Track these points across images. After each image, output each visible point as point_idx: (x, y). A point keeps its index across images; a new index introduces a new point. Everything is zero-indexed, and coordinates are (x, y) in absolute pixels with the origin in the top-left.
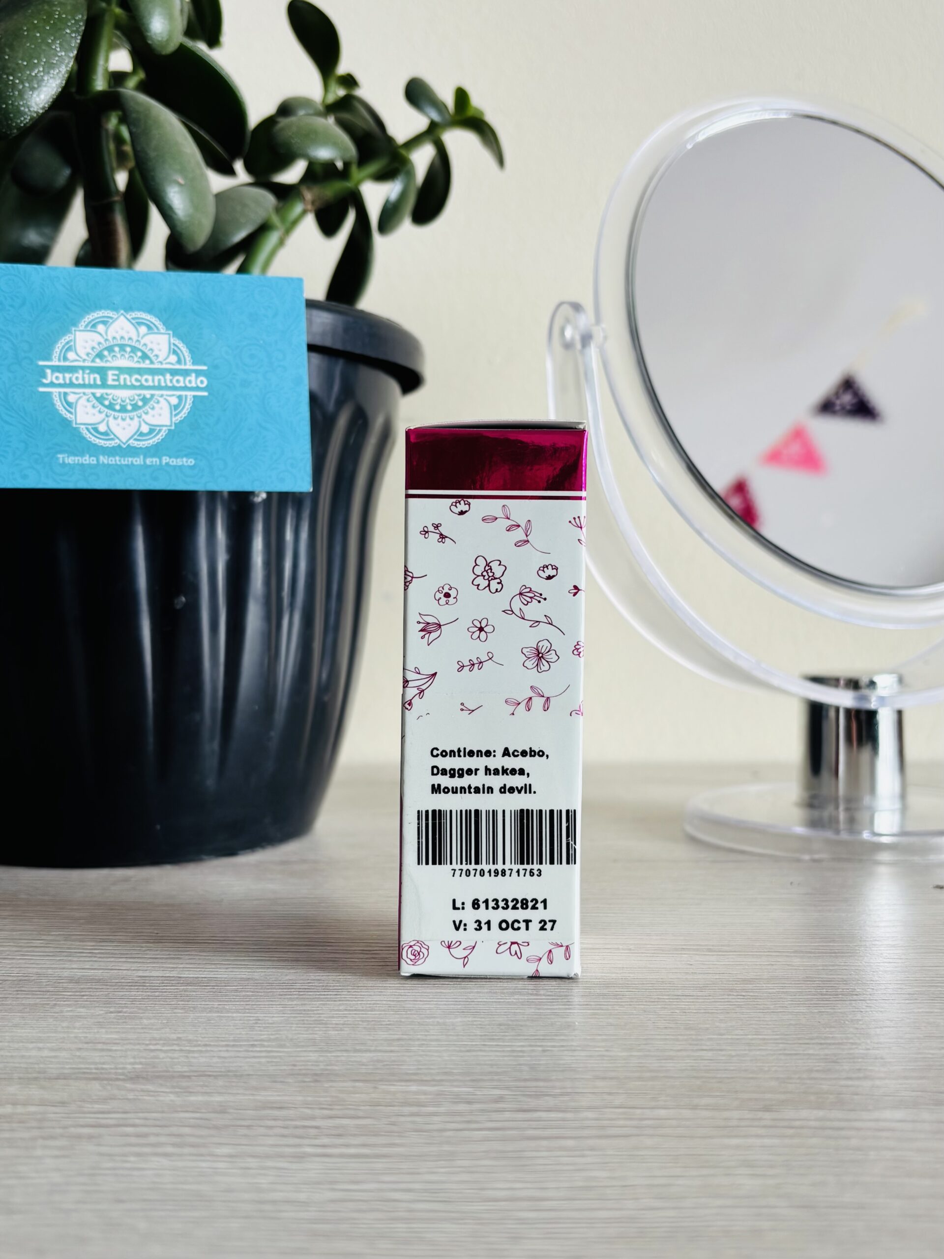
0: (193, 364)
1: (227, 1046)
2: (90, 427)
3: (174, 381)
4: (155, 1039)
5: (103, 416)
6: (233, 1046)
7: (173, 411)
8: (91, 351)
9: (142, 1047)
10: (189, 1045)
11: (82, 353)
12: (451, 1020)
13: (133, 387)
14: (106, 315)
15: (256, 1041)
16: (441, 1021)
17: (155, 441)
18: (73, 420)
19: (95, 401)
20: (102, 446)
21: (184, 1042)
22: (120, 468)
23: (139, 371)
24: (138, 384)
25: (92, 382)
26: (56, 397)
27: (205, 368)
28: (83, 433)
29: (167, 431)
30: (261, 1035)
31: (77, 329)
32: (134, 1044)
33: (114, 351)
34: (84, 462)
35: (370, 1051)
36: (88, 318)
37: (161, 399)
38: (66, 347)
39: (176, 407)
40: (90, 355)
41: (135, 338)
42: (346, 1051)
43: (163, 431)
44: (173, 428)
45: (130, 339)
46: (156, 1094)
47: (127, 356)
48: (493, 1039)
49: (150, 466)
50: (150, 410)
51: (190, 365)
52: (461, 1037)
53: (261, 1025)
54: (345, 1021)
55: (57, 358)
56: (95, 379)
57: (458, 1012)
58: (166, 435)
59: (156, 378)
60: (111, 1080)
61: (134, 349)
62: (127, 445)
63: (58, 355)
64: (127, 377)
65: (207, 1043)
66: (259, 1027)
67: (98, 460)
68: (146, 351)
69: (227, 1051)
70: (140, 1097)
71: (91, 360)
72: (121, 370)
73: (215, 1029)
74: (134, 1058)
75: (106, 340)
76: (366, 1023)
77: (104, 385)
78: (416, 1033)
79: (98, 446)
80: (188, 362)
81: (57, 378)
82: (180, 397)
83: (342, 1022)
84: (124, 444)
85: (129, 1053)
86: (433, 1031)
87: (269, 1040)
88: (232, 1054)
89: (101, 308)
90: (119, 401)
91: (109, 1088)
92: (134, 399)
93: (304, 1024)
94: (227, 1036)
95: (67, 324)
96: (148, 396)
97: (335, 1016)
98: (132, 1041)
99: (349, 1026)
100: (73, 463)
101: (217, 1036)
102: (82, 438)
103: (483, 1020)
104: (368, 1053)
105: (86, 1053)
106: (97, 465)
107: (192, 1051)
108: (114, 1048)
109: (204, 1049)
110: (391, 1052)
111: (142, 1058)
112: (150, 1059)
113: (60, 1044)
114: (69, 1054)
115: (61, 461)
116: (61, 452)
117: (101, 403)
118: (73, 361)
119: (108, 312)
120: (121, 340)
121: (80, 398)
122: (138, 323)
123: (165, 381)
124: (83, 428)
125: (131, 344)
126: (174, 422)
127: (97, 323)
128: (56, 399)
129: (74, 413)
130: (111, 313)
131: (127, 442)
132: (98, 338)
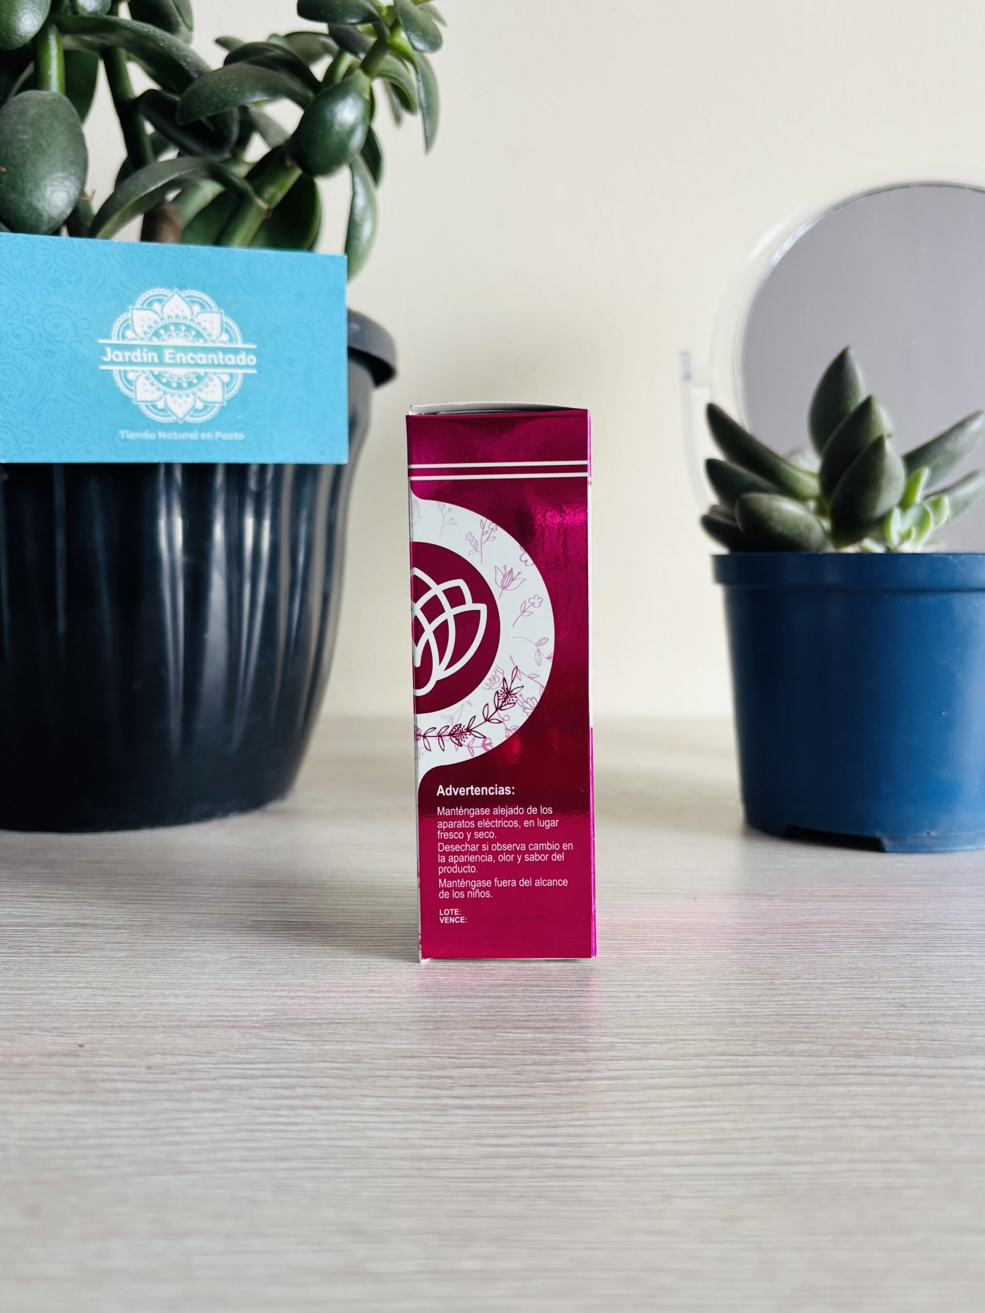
0: (245, 342)
1: (347, 991)
2: (149, 404)
3: (226, 359)
4: (278, 985)
5: (161, 393)
7: (226, 388)
8: (148, 330)
9: (271, 993)
10: (312, 991)
13: (189, 365)
14: (161, 293)
15: (373, 986)
17: (209, 417)
19: (153, 379)
20: (160, 422)
21: (307, 989)
22: (177, 443)
23: (194, 350)
24: (193, 362)
25: (150, 361)
26: (117, 375)
27: (253, 346)
28: (142, 410)
29: (220, 408)
30: (376, 980)
31: (133, 307)
32: (262, 991)
33: (169, 330)
34: (145, 438)
35: (481, 997)
36: (144, 296)
37: (214, 377)
38: (124, 326)
39: (228, 384)
40: (147, 334)
41: (189, 317)
42: (458, 996)
43: (216, 408)
44: (225, 404)
45: (185, 318)
47: (182, 335)
49: (205, 441)
50: (204, 388)
51: (241, 344)
52: (560, 983)
55: (116, 336)
56: (153, 357)
58: (219, 411)
59: (210, 356)
61: (189, 328)
62: (183, 421)
63: (116, 334)
64: (182, 355)
65: (329, 989)
68: (200, 329)
69: (349, 997)
71: (148, 338)
72: (177, 348)
73: (333, 974)
74: (265, 1005)
75: (162, 319)
76: (469, 969)
77: (161, 363)
78: (517, 979)
79: (157, 422)
80: (239, 340)
81: (117, 356)
82: (231, 375)
84: (181, 420)
85: (259, 1000)
88: (355, 1000)
89: (155, 286)
90: (176, 379)
92: (189, 378)
94: (346, 981)
95: (124, 303)
96: (203, 374)
98: (259, 988)
99: (455, 971)
100: (134, 438)
101: (336, 981)
102: (142, 415)
104: (479, 999)
105: (219, 1000)
106: (157, 440)
107: (317, 997)
108: (244, 995)
109: (327, 995)
110: (500, 997)
111: (272, 1004)
112: (281, 1005)
113: (194, 991)
114: (204, 1002)
115: (123, 436)
116: (123, 428)
117: (159, 381)
118: (131, 340)
119: (163, 290)
120: (176, 320)
121: (140, 375)
122: (192, 302)
123: (218, 359)
124: (143, 405)
125: (186, 323)
126: (226, 398)
127: (152, 301)
128: (116, 377)
129: (134, 391)
130: (166, 291)
131: (184, 418)
132: (154, 317)
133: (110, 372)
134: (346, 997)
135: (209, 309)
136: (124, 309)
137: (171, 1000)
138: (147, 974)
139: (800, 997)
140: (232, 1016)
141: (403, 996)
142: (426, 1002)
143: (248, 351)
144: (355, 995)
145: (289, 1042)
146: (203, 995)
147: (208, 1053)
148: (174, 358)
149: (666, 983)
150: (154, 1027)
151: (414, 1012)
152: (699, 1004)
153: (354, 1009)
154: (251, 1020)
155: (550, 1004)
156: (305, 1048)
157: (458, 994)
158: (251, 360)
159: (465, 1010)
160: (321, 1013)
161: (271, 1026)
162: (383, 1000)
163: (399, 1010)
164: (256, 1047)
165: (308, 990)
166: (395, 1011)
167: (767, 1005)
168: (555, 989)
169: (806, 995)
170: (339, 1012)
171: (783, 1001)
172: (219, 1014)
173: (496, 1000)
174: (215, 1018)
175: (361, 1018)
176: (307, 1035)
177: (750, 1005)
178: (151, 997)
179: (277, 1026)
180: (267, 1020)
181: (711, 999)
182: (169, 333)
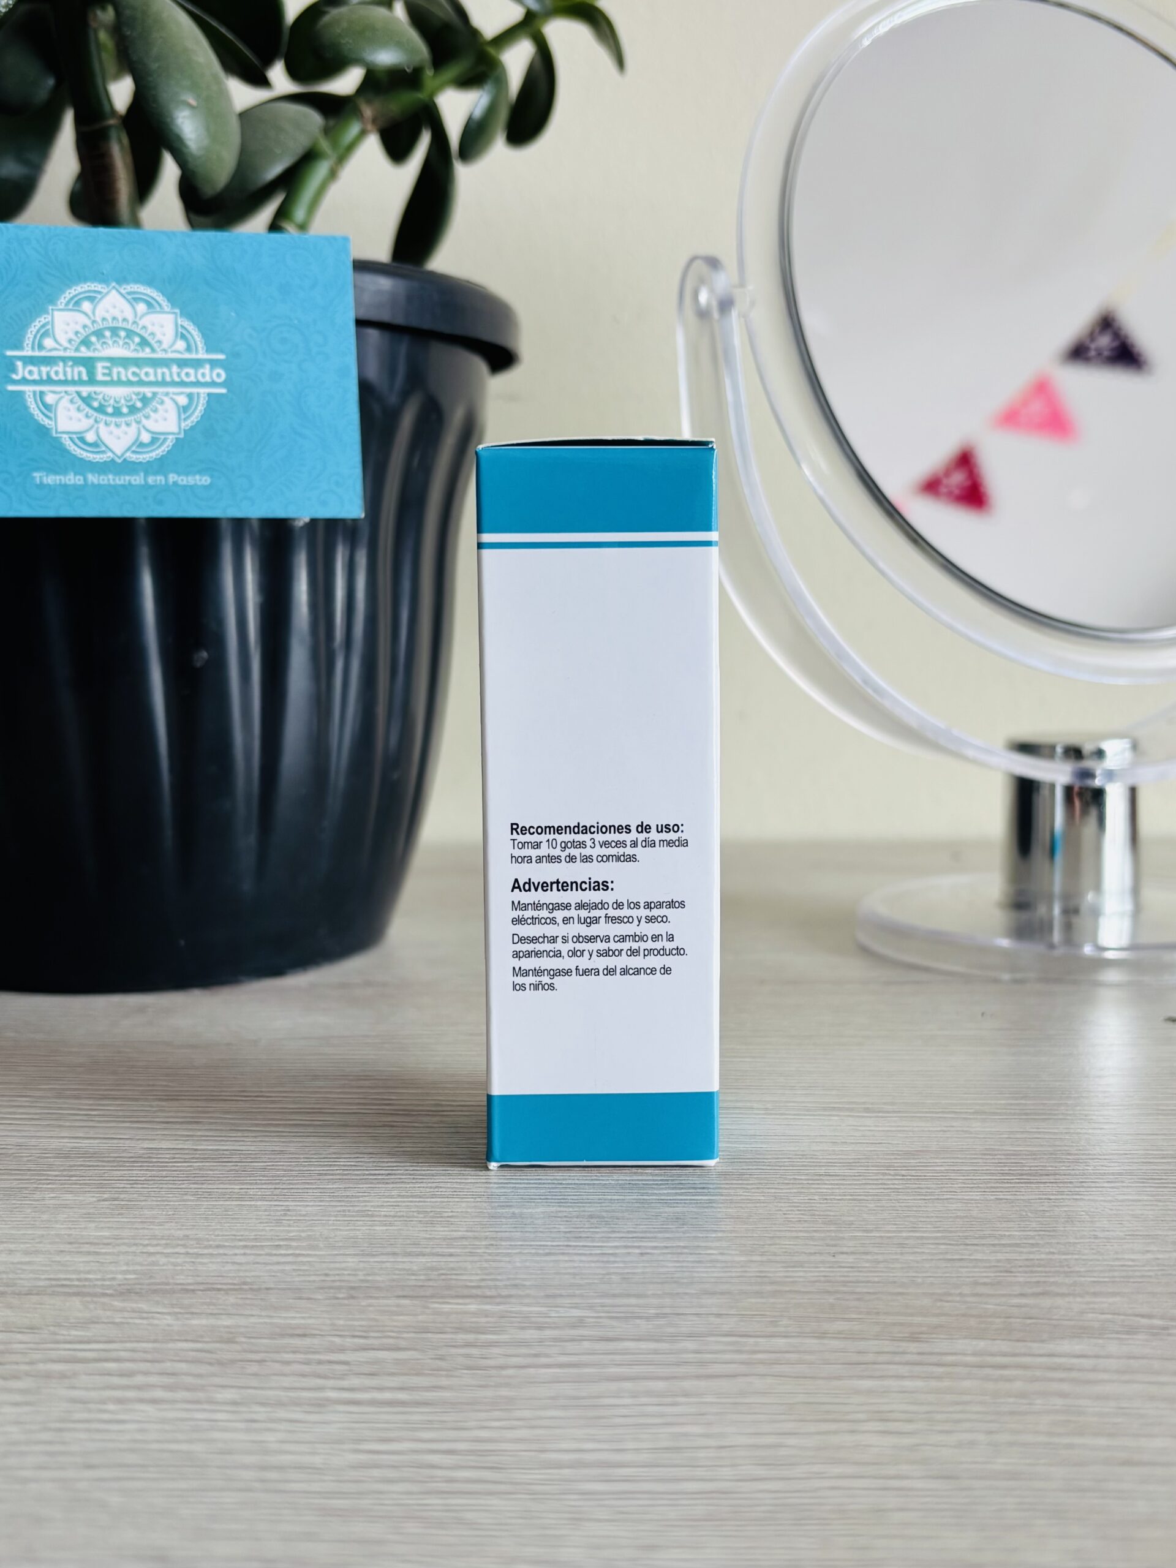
0: (208, 351)
1: (245, 1247)
2: (74, 436)
3: (183, 375)
4: (154, 1237)
5: (91, 421)
6: (253, 1247)
7: (182, 414)
8: (74, 337)
9: (140, 1249)
10: (198, 1246)
11: (63, 340)
12: (530, 1211)
13: (129, 383)
14: (93, 288)
15: (282, 1240)
16: (517, 1211)
17: (159, 454)
18: (52, 429)
19: (80, 402)
20: (90, 461)
21: (192, 1243)
22: (113, 490)
23: (137, 362)
24: (136, 379)
25: (76, 378)
26: (30, 398)
27: (221, 357)
28: (65, 445)
29: (174, 441)
30: (289, 1232)
31: (54, 308)
32: (129, 1245)
33: (104, 336)
34: (68, 482)
35: (424, 1255)
36: (70, 293)
37: (166, 399)
38: (43, 331)
39: (185, 409)
40: (73, 342)
41: (131, 318)
42: (394, 1254)
43: (169, 441)
44: (182, 436)
45: (124, 320)
46: (150, 1315)
47: (121, 343)
48: (580, 1237)
49: (153, 486)
50: (152, 414)
51: (203, 354)
52: (541, 1235)
53: (290, 1218)
54: (397, 1212)
55: (30, 346)
56: (80, 373)
57: (540, 1199)
58: (173, 445)
59: (159, 371)
60: (95, 1295)
61: (130, 334)
62: (122, 459)
63: (31, 343)
64: (121, 369)
65: (221, 1243)
66: (288, 1220)
67: (85, 479)
68: (146, 336)
69: (245, 1254)
70: (131, 1321)
71: (74, 348)
72: (114, 361)
73: (232, 1223)
74: (127, 1264)
75: (94, 322)
76: (422, 1216)
77: (92, 381)
78: (485, 1230)
79: (85, 461)
80: (200, 349)
81: (30, 372)
83: (392, 1214)
84: (119, 458)
85: (121, 1257)
86: (506, 1226)
87: (299, 1239)
88: (251, 1258)
89: (85, 280)
90: (112, 402)
91: (92, 1306)
92: (131, 399)
93: (345, 1216)
94: (247, 1233)
95: (43, 302)
96: (149, 395)
97: (385, 1204)
98: (126, 1241)
99: (401, 1219)
100: (53, 483)
101: (234, 1233)
102: (64, 451)
103: (571, 1210)
104: (421, 1257)
105: (68, 1258)
106: (85, 485)
107: (201, 1254)
108: (103, 1251)
109: (215, 1252)
110: (451, 1255)
111: (137, 1264)
112: (148, 1265)
113: (37, 1245)
114: (46, 1259)
115: (38, 481)
116: (37, 469)
117: (89, 405)
118: (51, 350)
119: (95, 284)
120: (112, 322)
121: (62, 398)
122: (135, 299)
123: (171, 374)
124: (65, 438)
125: (126, 327)
126: (182, 427)
127: (80, 299)
128: (29, 400)
129: (54, 419)
130: (100, 286)
131: (123, 455)
132: (83, 319)
133: (21, 394)
134: (240, 1255)
135: (158, 309)
136: (43, 310)
139: (869, 1257)
140: (78, 1280)
141: (317, 1253)
142: (348, 1262)
143: (214, 363)
144: (254, 1252)
145: (146, 1315)
146: (48, 1251)
148: (109, 374)
149: (688, 1235)
151: (327, 1275)
152: (723, 1265)
153: (246, 1271)
154: (103, 1285)
155: (518, 1264)
157: (396, 1250)
158: (219, 375)
159: (397, 1272)
160: (198, 1276)
161: (127, 1292)
162: (290, 1259)
163: (307, 1273)
164: (100, 1321)
165: (192, 1245)
166: (300, 1273)
168: (532, 1243)
170: (225, 1275)
172: (62, 1276)
173: (444, 1259)
174: (54, 1283)
175: (252, 1283)
177: (792, 1267)
179: (135, 1293)
180: (124, 1285)
181: (743, 1259)
182: (104, 340)
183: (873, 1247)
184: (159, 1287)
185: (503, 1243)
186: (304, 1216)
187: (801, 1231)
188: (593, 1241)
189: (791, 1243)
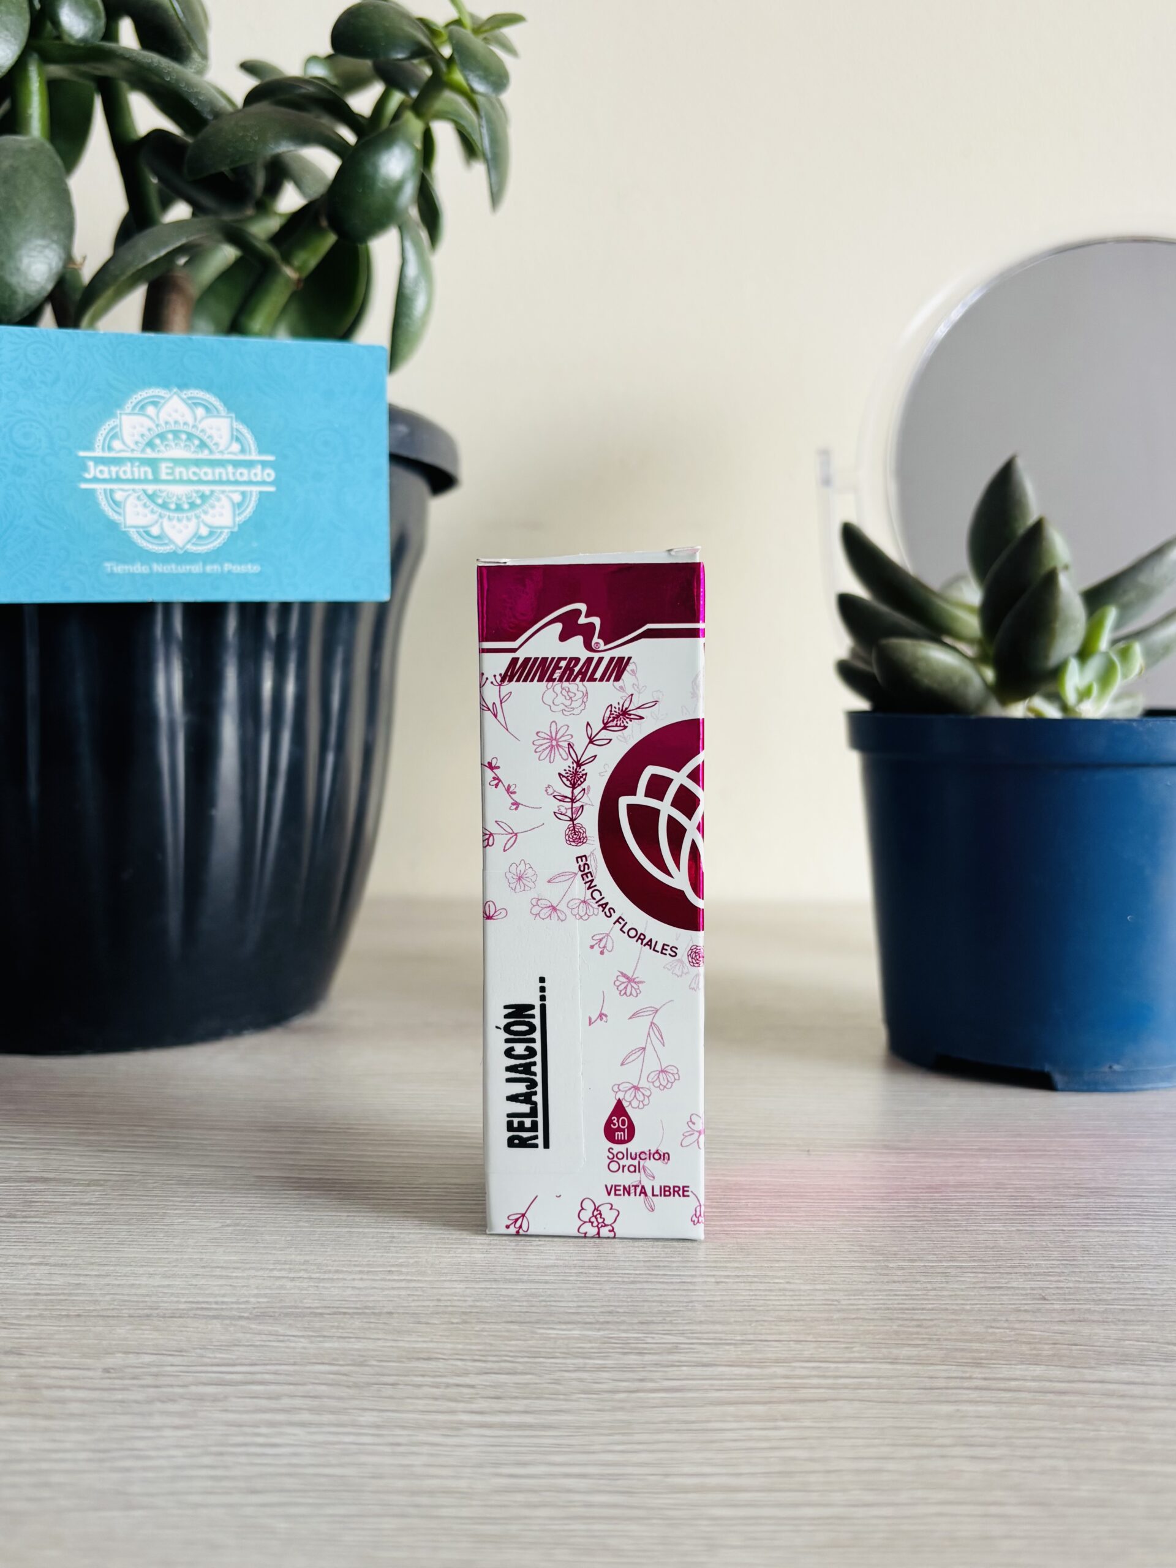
0: (260, 453)
1: (361, 1272)
2: (141, 530)
3: (238, 474)
4: (278, 1262)
5: (155, 517)
7: (237, 509)
8: (140, 439)
9: (266, 1274)
10: (318, 1271)
11: (130, 441)
13: (190, 482)
14: (157, 394)
15: (393, 1266)
17: (216, 546)
18: (121, 522)
19: (146, 499)
20: (154, 552)
21: (312, 1267)
22: (176, 578)
23: (198, 463)
24: (195, 478)
25: (142, 477)
26: (102, 495)
27: (271, 458)
28: (133, 537)
29: (229, 534)
30: (398, 1258)
31: (122, 412)
32: (257, 1269)
33: (167, 439)
34: (136, 572)
35: (523, 1282)
36: (135, 399)
37: (222, 496)
38: (111, 435)
39: (239, 505)
40: (139, 444)
41: (191, 421)
42: (495, 1281)
43: (225, 534)
44: (236, 529)
45: (185, 424)
47: (182, 445)
48: (659, 1266)
49: (209, 576)
50: (210, 510)
51: (255, 455)
52: (622, 1263)
55: (100, 447)
56: (146, 473)
58: (228, 538)
59: (217, 471)
61: (190, 436)
62: (184, 550)
63: (101, 445)
64: (183, 469)
65: (338, 1268)
67: (151, 568)
68: (205, 438)
69: (361, 1279)
71: (139, 450)
72: (177, 462)
74: (257, 1288)
75: (158, 425)
77: (157, 480)
78: (572, 1258)
79: (150, 552)
80: (253, 451)
81: (101, 472)
82: (243, 494)
84: (181, 549)
85: (251, 1281)
87: (408, 1265)
88: (367, 1284)
89: (149, 388)
90: (174, 499)
91: (232, 1328)
92: (191, 497)
94: (360, 1259)
95: (110, 406)
96: (207, 493)
98: (253, 1265)
100: (122, 572)
102: (132, 543)
104: (520, 1284)
105: (203, 1282)
106: (151, 575)
107: (323, 1279)
108: (234, 1274)
109: (335, 1276)
110: (546, 1282)
111: (266, 1288)
112: (277, 1289)
113: (173, 1269)
114: (184, 1283)
115: (109, 570)
116: (109, 560)
117: (154, 502)
118: (119, 451)
119: (159, 390)
120: (175, 426)
121: (129, 496)
122: (194, 404)
123: (227, 474)
124: (133, 531)
125: (187, 430)
126: (237, 522)
127: (146, 403)
128: (100, 497)
129: (122, 514)
130: (163, 392)
131: (184, 546)
132: (148, 423)
134: (358, 1280)
135: (215, 413)
136: (111, 415)
137: (144, 1281)
138: (119, 1246)
139: (918, 1285)
140: (216, 1303)
141: (427, 1279)
142: (455, 1288)
143: (264, 464)
144: (370, 1277)
145: (281, 1338)
146: (184, 1274)
147: (181, 1351)
148: (172, 474)
149: (754, 1265)
150: (118, 1316)
151: (439, 1300)
152: (791, 1293)
153: (366, 1295)
154: (238, 1308)
156: (301, 1345)
157: (496, 1277)
158: (269, 475)
159: (502, 1298)
160: (324, 1300)
161: (261, 1316)
162: (403, 1284)
163: (421, 1298)
164: (241, 1344)
165: (313, 1270)
166: (416, 1298)
167: (875, 1295)
168: (617, 1272)
169: (925, 1282)
170: (347, 1299)
171: (896, 1290)
172: (201, 1299)
173: (542, 1286)
174: (194, 1305)
175: (373, 1308)
176: (305, 1329)
177: (854, 1295)
178: (120, 1276)
179: (271, 1316)
180: (258, 1308)
181: (807, 1287)
182: (166, 443)
183: (920, 1276)
184: (290, 1310)
185: (591, 1271)
186: (409, 1243)
187: (853, 1261)
188: (671, 1270)
189: (847, 1272)
